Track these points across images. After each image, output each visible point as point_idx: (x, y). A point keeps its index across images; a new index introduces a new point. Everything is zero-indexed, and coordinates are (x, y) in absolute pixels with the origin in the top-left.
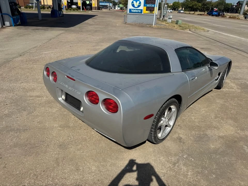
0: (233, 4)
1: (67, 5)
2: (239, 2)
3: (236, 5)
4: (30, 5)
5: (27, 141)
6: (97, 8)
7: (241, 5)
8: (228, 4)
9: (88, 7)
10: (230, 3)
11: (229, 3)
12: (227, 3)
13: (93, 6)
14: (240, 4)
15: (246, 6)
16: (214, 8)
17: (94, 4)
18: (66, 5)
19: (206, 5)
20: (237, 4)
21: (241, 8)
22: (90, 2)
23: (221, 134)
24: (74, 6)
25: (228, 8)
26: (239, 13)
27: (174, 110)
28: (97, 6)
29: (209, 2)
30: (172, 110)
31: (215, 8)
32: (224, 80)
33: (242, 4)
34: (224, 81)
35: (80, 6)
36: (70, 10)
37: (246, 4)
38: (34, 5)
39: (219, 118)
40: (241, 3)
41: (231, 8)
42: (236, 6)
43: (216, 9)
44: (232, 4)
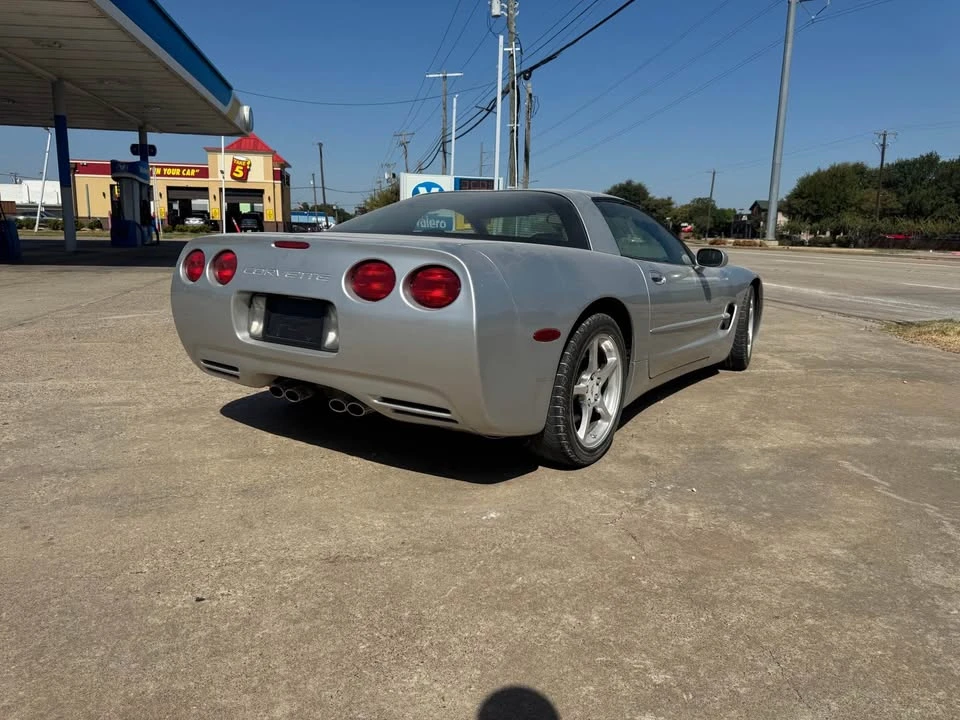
0: (738, 212)
1: (168, 216)
2: (756, 204)
3: (750, 212)
4: (21, 218)
5: (116, 488)
6: (281, 226)
7: (763, 214)
8: (723, 211)
9: (249, 222)
10: (730, 210)
11: (726, 207)
12: (719, 208)
13: (266, 218)
14: (761, 210)
15: (780, 215)
16: (683, 225)
17: (272, 212)
18: (164, 216)
19: (654, 210)
20: (751, 209)
21: (765, 222)
22: (252, 207)
23: (768, 445)
24: (194, 222)
25: (727, 224)
26: (764, 236)
27: (614, 359)
28: (281, 220)
29: (663, 200)
30: (609, 359)
31: (686, 224)
32: (747, 343)
33: (766, 210)
34: (749, 346)
35: (217, 218)
36: (181, 230)
37: (779, 210)
38: (38, 218)
39: (754, 418)
40: (764, 207)
41: (735, 222)
42: (748, 216)
43: (689, 227)
44: (735, 211)
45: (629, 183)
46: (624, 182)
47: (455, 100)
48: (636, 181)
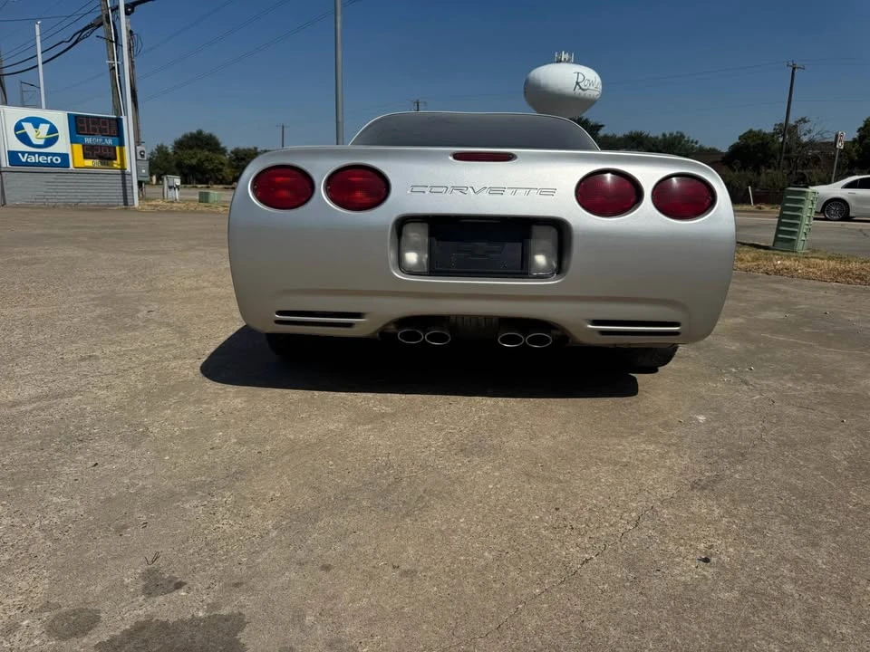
45: (200, 133)
46: (194, 131)
47: (37, 26)
48: (207, 131)
